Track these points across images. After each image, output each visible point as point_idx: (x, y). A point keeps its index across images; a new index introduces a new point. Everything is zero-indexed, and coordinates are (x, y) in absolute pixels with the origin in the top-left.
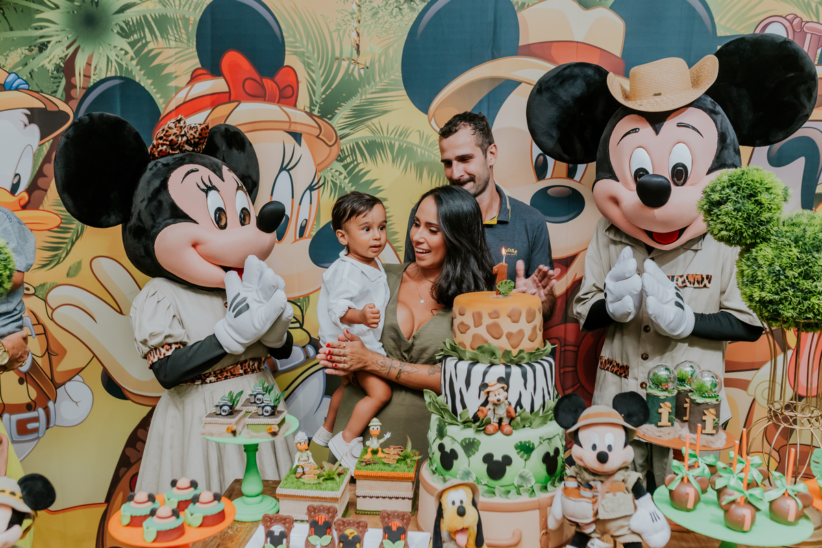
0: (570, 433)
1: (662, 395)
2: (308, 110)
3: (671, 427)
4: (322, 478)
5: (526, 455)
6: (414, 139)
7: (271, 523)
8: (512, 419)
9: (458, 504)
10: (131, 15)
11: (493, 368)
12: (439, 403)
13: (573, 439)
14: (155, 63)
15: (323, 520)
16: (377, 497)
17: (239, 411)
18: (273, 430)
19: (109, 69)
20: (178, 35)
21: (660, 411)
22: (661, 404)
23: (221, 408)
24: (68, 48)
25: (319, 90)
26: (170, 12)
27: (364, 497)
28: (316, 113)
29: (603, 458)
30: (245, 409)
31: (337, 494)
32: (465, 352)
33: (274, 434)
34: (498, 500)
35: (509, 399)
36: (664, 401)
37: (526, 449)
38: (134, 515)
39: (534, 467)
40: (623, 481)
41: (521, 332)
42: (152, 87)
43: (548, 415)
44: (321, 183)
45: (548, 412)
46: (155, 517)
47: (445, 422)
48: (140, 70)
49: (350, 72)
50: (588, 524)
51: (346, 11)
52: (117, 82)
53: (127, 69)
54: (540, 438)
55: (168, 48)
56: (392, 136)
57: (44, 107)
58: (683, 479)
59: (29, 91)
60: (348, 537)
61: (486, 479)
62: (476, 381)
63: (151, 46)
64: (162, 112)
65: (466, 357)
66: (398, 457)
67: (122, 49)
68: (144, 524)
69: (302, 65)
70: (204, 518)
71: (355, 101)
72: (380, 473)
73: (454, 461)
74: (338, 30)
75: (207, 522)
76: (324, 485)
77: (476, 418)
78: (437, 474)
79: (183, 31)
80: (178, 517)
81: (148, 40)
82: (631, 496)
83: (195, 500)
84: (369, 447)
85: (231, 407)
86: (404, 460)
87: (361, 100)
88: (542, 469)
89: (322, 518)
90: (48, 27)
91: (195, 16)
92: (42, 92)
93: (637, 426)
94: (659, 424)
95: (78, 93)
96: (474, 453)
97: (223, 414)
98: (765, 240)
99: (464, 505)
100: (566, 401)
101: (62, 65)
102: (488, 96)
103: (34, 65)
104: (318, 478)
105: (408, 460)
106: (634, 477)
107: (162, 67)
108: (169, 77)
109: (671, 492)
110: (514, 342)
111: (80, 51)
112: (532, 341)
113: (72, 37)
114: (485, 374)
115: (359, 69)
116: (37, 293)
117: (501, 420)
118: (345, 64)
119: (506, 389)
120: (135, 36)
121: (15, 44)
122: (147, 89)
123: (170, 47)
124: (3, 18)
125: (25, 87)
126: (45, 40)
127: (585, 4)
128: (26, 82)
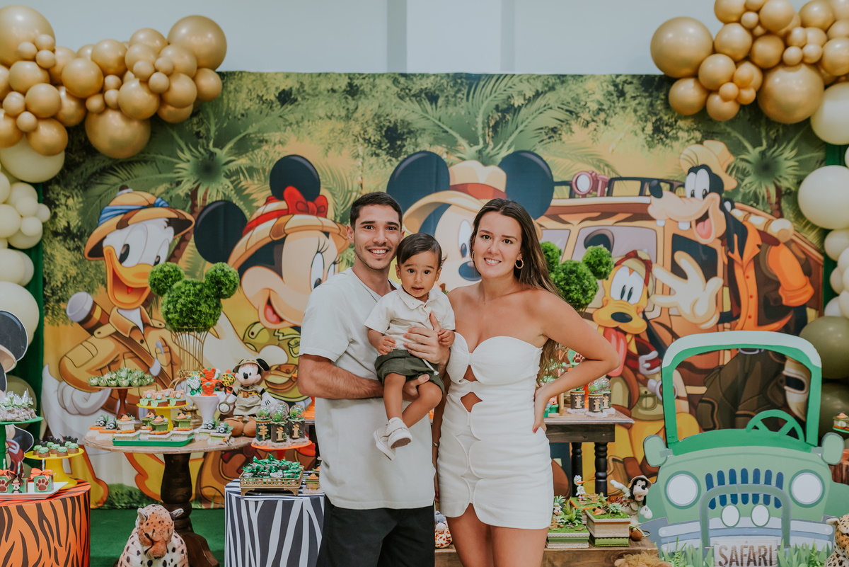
14: (246, 192)
19: (218, 196)
20: (259, 177)
24: (194, 183)
25: (340, 208)
26: (255, 166)
28: (338, 221)
42: (243, 206)
44: (341, 260)
48: (236, 197)
51: (355, 166)
52: (223, 203)
53: (228, 196)
57: (177, 217)
59: (170, 207)
63: (243, 183)
64: (248, 220)
67: (226, 185)
69: (330, 195)
74: (351, 176)
79: (262, 175)
81: (241, 181)
90: (182, 172)
91: (269, 168)
92: (177, 208)
95: (198, 209)
98: (552, 271)
101: (190, 193)
102: (433, 212)
103: (173, 193)
107: (249, 195)
108: (253, 201)
111: (201, 185)
113: (196, 178)
118: (354, 194)
120: (234, 178)
121: (162, 181)
122: (240, 207)
123: (254, 184)
124: (155, 167)
125: (167, 205)
126: (180, 179)
127: (485, 164)
128: (167, 203)
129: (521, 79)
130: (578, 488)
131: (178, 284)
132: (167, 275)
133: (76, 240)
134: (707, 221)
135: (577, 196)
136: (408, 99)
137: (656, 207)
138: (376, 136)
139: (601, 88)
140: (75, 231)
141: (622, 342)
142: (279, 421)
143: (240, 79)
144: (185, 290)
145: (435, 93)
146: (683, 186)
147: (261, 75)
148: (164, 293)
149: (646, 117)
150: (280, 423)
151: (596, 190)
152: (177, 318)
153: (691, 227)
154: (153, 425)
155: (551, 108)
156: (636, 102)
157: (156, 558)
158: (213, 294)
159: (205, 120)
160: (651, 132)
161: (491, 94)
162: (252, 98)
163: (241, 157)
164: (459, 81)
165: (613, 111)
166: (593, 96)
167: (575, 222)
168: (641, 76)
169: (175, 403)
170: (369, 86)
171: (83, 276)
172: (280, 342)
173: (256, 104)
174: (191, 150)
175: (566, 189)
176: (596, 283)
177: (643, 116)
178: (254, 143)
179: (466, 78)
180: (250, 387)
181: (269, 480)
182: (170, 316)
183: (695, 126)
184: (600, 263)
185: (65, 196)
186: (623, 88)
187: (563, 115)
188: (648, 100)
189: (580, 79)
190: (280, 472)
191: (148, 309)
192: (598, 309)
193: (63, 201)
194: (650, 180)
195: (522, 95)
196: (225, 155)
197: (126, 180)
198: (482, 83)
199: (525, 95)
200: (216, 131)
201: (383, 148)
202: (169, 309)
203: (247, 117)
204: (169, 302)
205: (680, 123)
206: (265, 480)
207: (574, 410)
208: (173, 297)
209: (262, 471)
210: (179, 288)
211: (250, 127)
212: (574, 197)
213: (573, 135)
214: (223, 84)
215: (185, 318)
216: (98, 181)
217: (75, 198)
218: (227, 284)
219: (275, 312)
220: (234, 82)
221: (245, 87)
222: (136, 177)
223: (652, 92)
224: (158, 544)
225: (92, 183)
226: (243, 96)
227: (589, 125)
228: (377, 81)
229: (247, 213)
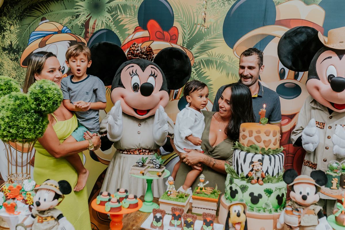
0: (290, 186)
1: (334, 175)
2: (182, 45)
3: (337, 190)
4: (178, 197)
5: (269, 195)
6: (226, 59)
7: (156, 212)
8: (263, 178)
9: (237, 212)
10: (113, 4)
11: (256, 155)
12: (231, 169)
13: (291, 189)
14: (121, 24)
15: (178, 214)
16: (201, 208)
17: (146, 166)
18: (159, 174)
19: (102, 26)
20: (131, 13)
21: (332, 182)
22: (333, 179)
23: (138, 163)
24: (87, 17)
25: (187, 37)
26: (128, 3)
27: (196, 207)
28: (185, 47)
29: (304, 198)
30: (148, 165)
31: (185, 204)
32: (244, 147)
33: (160, 176)
34: (255, 213)
35: (263, 169)
36: (334, 177)
37: (269, 192)
38: (102, 200)
39: (272, 200)
40: (313, 210)
41: (270, 141)
42: (119, 34)
43: (280, 178)
45: (280, 177)
46: (110, 202)
47: (233, 177)
48: (115, 26)
49: (201, 30)
50: (296, 227)
51: (201, 4)
52: (105, 31)
53: (109, 26)
54: (276, 188)
55: (126, 18)
56: (217, 58)
57: (76, 40)
58: (342, 212)
59: (71, 34)
60: (188, 222)
61: (250, 203)
62: (248, 160)
63: (119, 17)
64: (122, 44)
65: (244, 149)
66: (211, 192)
67: (108, 18)
68: (106, 204)
69: (181, 26)
70: (130, 205)
71: (202, 42)
72: (203, 198)
73: (237, 195)
74: (197, 12)
75: (131, 206)
76: (179, 199)
77: (247, 177)
78: (228, 200)
79: (133, 11)
80: (119, 203)
81: (119, 14)
82: (317, 217)
83: (127, 197)
84: (199, 187)
85: (143, 163)
86: (214, 193)
87: (205, 42)
88: (276, 202)
89: (177, 213)
90: (80, 8)
91: (138, 5)
92: (76, 34)
93: (321, 186)
94: (332, 188)
95: (89, 35)
96: (245, 192)
97: (139, 166)
99: (240, 212)
100: (289, 172)
101: (84, 23)
102: (260, 42)
103: (74, 23)
104: (177, 196)
105: (216, 194)
106: (319, 208)
107: (123, 25)
108: (126, 30)
109: (336, 217)
110: (266, 144)
111: (92, 18)
112: (275, 145)
113: (89, 13)
114: (253, 157)
115: (205, 29)
117: (258, 178)
118: (199, 26)
119: (261, 164)
120: (114, 13)
121: (67, 15)
124: (63, 4)
125: (69, 32)
126: (79, 13)
127: (307, 3)
128: (70, 30)
133: (15, 53)
140: (15, 48)
171: (19, 77)
185: (10, 24)
193: (8, 28)
197: (45, 14)
216: (28, 14)
217: (15, 26)
222: (51, 12)
225: (25, 15)
229: (121, 40)
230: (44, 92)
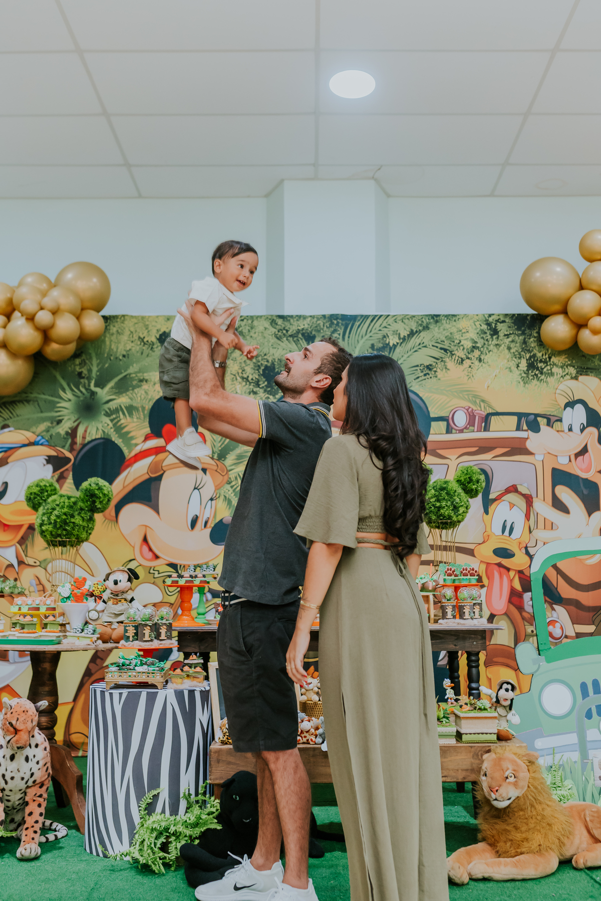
14: (125, 430)
19: (97, 434)
20: (138, 415)
24: (74, 422)
25: (217, 445)
26: (135, 405)
28: (215, 457)
42: (122, 444)
44: (217, 496)
48: (115, 434)
52: (102, 441)
53: (108, 434)
57: (57, 455)
59: (50, 446)
63: (122, 421)
64: (126, 456)
67: (105, 423)
71: (237, 452)
79: (142, 413)
81: (121, 418)
87: (241, 451)
90: (63, 411)
91: (149, 406)
92: (56, 446)
95: (78, 447)
101: (70, 431)
103: (53, 431)
107: (128, 433)
108: (132, 438)
111: (81, 424)
113: (76, 416)
116: (42, 565)
120: (114, 416)
121: (43, 420)
122: (119, 444)
123: (134, 422)
124: (37, 406)
125: (47, 443)
126: (60, 418)
128: (47, 441)
129: (395, 319)
130: (447, 692)
131: (53, 497)
132: (42, 490)
134: (587, 455)
135: (454, 431)
136: (285, 339)
137: (534, 441)
138: (254, 375)
139: (474, 327)
141: (505, 579)
142: (147, 621)
143: (123, 322)
144: (60, 503)
145: (311, 333)
146: (560, 420)
147: (143, 318)
148: (40, 506)
149: (520, 354)
150: (148, 622)
151: (474, 426)
152: (50, 529)
153: (570, 461)
154: (22, 624)
155: (425, 347)
156: (510, 340)
157: (18, 748)
158: (87, 507)
159: (87, 361)
160: (525, 369)
161: (366, 334)
162: (133, 339)
163: (121, 396)
164: (335, 322)
165: (487, 348)
166: (467, 334)
167: (453, 457)
168: (514, 315)
169: (45, 609)
170: (248, 328)
172: (156, 580)
173: (138, 345)
174: (72, 390)
175: (443, 425)
176: (468, 501)
177: (516, 353)
178: (134, 383)
179: (341, 319)
180: (120, 595)
181: (134, 674)
182: (44, 528)
183: (569, 363)
184: (471, 480)
186: (496, 327)
187: (437, 353)
188: (522, 338)
189: (454, 318)
190: (145, 667)
191: (24, 547)
192: (480, 544)
194: (527, 415)
195: (396, 334)
196: (106, 394)
197: (8, 419)
198: (357, 324)
199: (399, 334)
200: (97, 371)
201: (261, 386)
202: (43, 521)
203: (128, 357)
204: (44, 514)
205: (554, 359)
206: (130, 674)
207: (445, 621)
208: (48, 509)
209: (128, 665)
210: (54, 501)
211: (131, 367)
212: (451, 433)
213: (448, 372)
214: (106, 327)
215: (58, 529)
218: (100, 498)
219: (150, 550)
220: (116, 324)
221: (127, 329)
222: (18, 416)
223: (525, 330)
224: (22, 733)
226: (125, 338)
227: (464, 362)
228: (255, 323)
229: (125, 450)
230: (100, 489)
